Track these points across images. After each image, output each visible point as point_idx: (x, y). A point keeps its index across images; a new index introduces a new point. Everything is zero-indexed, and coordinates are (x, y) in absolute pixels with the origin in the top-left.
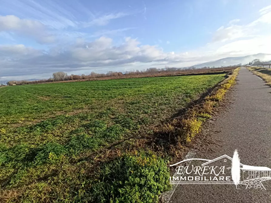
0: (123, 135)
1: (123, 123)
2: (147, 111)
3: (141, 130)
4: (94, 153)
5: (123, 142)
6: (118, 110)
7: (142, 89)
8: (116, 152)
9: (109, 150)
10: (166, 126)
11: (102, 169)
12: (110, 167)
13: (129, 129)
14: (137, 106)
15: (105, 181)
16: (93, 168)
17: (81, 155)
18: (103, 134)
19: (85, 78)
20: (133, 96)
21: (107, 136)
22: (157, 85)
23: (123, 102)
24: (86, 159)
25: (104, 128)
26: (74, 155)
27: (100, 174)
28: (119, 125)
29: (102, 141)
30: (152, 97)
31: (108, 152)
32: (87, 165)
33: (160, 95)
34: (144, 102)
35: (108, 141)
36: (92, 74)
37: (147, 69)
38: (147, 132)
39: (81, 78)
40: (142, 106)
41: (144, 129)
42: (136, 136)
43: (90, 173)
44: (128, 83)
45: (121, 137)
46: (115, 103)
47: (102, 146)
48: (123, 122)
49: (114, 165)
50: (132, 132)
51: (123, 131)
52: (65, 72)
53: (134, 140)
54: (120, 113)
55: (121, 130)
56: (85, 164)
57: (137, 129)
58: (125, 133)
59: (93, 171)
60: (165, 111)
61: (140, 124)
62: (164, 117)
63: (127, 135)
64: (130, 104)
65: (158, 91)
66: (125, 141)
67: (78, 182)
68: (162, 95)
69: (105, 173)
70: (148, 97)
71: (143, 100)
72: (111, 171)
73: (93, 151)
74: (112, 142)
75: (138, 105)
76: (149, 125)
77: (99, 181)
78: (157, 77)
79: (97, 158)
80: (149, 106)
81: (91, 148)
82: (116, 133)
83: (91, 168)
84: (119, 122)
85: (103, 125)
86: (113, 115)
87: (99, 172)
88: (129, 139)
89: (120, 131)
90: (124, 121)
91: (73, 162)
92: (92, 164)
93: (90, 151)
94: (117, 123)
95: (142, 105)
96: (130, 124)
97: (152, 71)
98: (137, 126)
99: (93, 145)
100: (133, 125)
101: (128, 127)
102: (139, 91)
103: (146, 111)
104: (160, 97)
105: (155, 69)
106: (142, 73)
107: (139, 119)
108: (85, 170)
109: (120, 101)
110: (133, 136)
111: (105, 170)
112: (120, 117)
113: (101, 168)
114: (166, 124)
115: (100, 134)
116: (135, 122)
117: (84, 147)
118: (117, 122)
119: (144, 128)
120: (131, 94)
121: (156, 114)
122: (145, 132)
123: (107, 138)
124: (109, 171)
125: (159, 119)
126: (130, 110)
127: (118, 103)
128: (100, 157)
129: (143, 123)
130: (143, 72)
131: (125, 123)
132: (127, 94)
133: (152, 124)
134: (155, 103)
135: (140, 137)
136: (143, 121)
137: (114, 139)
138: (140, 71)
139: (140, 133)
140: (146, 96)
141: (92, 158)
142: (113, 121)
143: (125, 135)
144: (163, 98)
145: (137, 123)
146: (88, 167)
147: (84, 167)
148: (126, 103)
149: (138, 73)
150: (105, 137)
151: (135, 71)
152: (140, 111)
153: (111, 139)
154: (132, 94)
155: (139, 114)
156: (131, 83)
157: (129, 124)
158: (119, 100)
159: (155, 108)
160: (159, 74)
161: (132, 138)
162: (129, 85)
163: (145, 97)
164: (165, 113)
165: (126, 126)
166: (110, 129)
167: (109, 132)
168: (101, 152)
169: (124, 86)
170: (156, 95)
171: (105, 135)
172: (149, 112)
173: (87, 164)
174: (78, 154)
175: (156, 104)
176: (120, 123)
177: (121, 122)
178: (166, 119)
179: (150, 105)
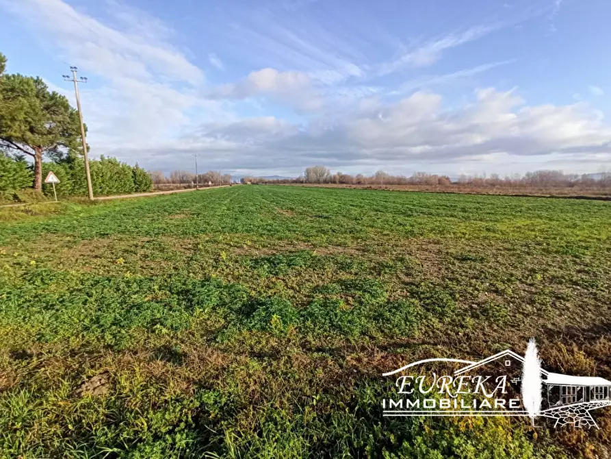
0: (421, 329)
1: (428, 301)
2: (503, 288)
3: (473, 333)
4: (348, 347)
5: (419, 345)
6: (422, 266)
7: (499, 226)
8: (397, 364)
9: (382, 351)
10: (564, 350)
11: (358, 387)
12: (376, 391)
13: (441, 321)
14: (475, 268)
15: (358, 416)
16: (340, 376)
17: (322, 339)
18: (375, 312)
19: (363, 182)
20: (469, 239)
21: (383, 319)
22: (554, 223)
23: (440, 251)
24: (331, 352)
25: (382, 300)
26: (310, 334)
27: (352, 395)
28: (416, 302)
29: (372, 327)
30: (528, 254)
31: (378, 356)
32: (331, 365)
33: (557, 252)
34: (497, 262)
35: (382, 332)
36: (378, 175)
37: (528, 175)
38: (490, 343)
39: (354, 181)
40: (490, 270)
41: (484, 334)
42: (456, 345)
43: (333, 384)
44: (461, 205)
45: (417, 334)
46: (418, 249)
47: (367, 337)
48: (428, 298)
49: (385, 389)
50: (447, 329)
51: (424, 321)
52: (327, 168)
53: (449, 353)
54: (425, 275)
55: (421, 315)
56: (327, 361)
57: (462, 326)
58: (428, 326)
59: (338, 383)
60: (568, 305)
61: (472, 316)
62: (562, 322)
63: (431, 333)
64: (455, 258)
65: (555, 238)
66: (424, 346)
67: (307, 390)
68: (566, 253)
69: (362, 398)
70: (514, 250)
71: (495, 256)
72: (377, 400)
73: (348, 340)
74: (392, 338)
75: (478, 266)
76: (501, 328)
77: (347, 410)
78: (558, 198)
79: (352, 359)
80: (512, 275)
81: (346, 333)
82: (406, 320)
83: (337, 373)
84: (419, 297)
85: (379, 291)
86: (407, 275)
87: (349, 391)
88: (435, 344)
89: (416, 316)
90: (432, 297)
91: (308, 347)
92: (341, 366)
93: (341, 339)
94: (414, 297)
95: (491, 267)
96: (446, 309)
97: (542, 181)
98: (464, 319)
99: (349, 328)
100: (453, 311)
101: (440, 314)
102: (488, 230)
103: (501, 286)
104: (559, 259)
105: (556, 174)
106: (508, 184)
107: (473, 303)
108: (325, 373)
109: (430, 246)
110: (447, 340)
111: (365, 392)
112: (422, 284)
113: (356, 385)
114: (566, 343)
115: (370, 310)
116: (460, 308)
117: (333, 325)
118: (413, 294)
119: (483, 329)
120: (463, 234)
121: (532, 302)
122: (484, 341)
123: (383, 323)
124: (371, 399)
125: (541, 321)
126: (453, 272)
127: (426, 250)
128: (359, 360)
129: (482, 317)
130: (512, 181)
131: (434, 303)
132: (454, 233)
133: (513, 326)
134: (533, 271)
135: (468, 350)
136: (483, 312)
137: (397, 332)
138: (502, 178)
139: (469, 338)
140: (508, 246)
141: (342, 354)
142: (405, 290)
143: (426, 332)
144: (570, 264)
145: (466, 310)
146: (331, 370)
147: (325, 367)
148: (447, 253)
149: (494, 183)
150: (378, 320)
151: (488, 177)
152: (482, 283)
153: (390, 329)
154: (467, 236)
155: (477, 289)
156: (469, 205)
157: (444, 307)
158: (430, 243)
159: (531, 285)
160: (567, 190)
161: (444, 343)
162: (464, 210)
163: (505, 249)
164: (568, 309)
165: (434, 310)
166: (395, 306)
167: (390, 311)
168: (363, 349)
169: (450, 213)
170: (544, 250)
171: (381, 315)
172: (510, 291)
173: (330, 363)
174: (318, 334)
175: (539, 277)
176: (421, 300)
177: (422, 296)
178: (567, 327)
179: (518, 273)
